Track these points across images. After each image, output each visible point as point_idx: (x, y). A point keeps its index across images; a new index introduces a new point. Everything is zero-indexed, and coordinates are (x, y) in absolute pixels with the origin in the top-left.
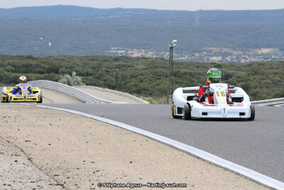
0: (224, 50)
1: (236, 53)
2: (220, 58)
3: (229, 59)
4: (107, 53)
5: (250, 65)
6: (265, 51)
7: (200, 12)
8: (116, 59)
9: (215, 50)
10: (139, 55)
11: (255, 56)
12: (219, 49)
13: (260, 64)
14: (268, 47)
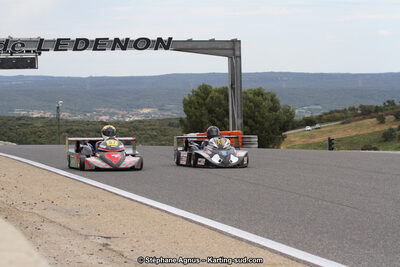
0: (112, 110)
1: (121, 112)
2: (107, 118)
3: (115, 118)
4: (10, 114)
5: (132, 122)
6: (146, 111)
7: (91, 78)
8: (19, 119)
9: (104, 110)
10: (39, 115)
11: (137, 115)
12: (106, 110)
13: (140, 121)
14: (149, 107)
